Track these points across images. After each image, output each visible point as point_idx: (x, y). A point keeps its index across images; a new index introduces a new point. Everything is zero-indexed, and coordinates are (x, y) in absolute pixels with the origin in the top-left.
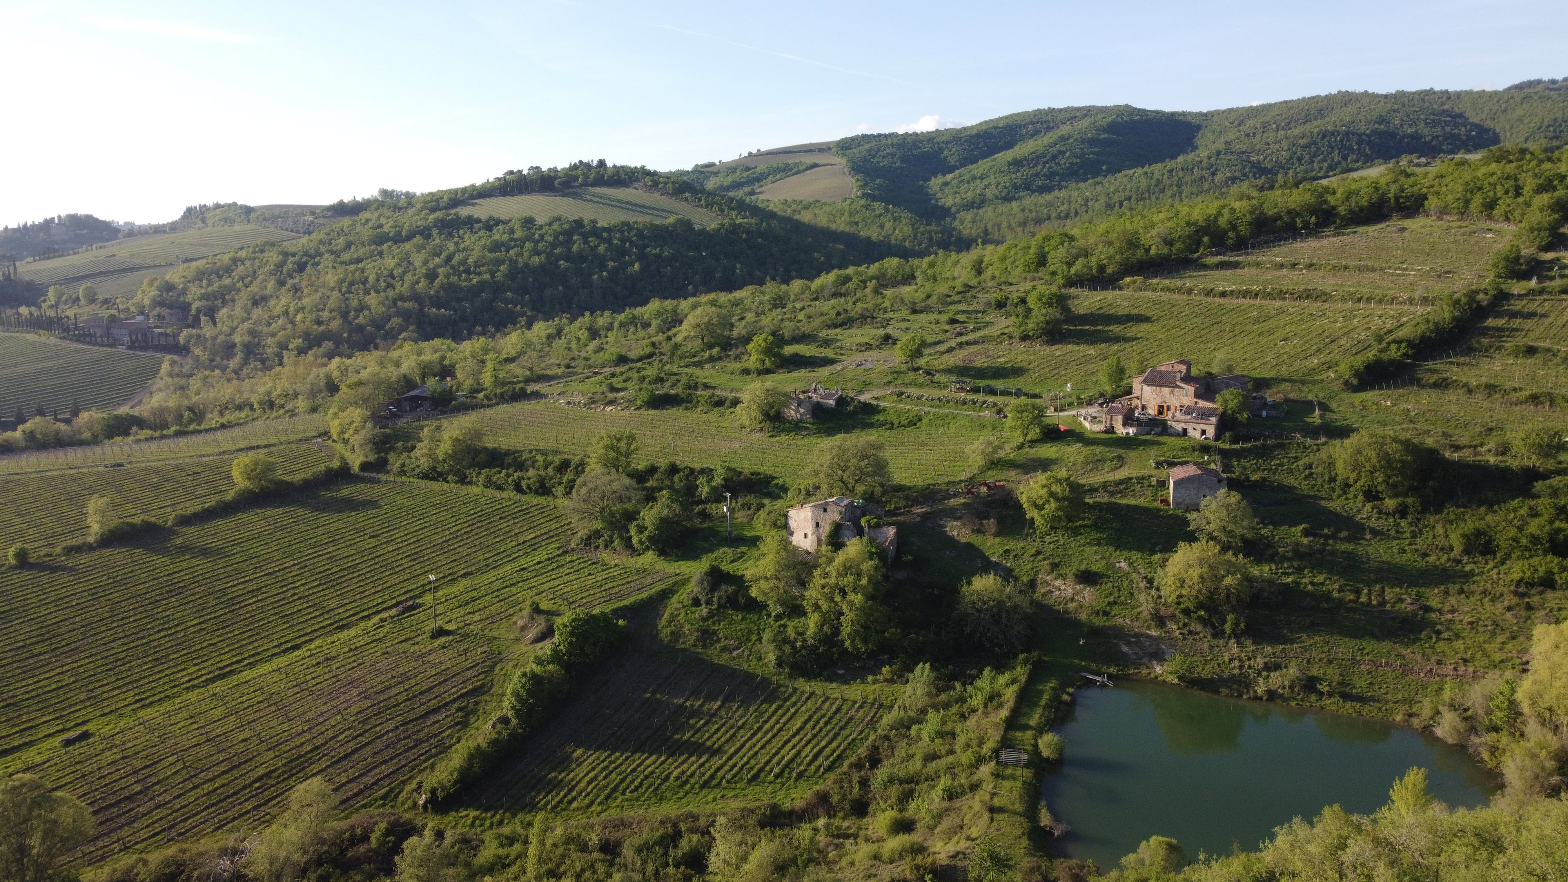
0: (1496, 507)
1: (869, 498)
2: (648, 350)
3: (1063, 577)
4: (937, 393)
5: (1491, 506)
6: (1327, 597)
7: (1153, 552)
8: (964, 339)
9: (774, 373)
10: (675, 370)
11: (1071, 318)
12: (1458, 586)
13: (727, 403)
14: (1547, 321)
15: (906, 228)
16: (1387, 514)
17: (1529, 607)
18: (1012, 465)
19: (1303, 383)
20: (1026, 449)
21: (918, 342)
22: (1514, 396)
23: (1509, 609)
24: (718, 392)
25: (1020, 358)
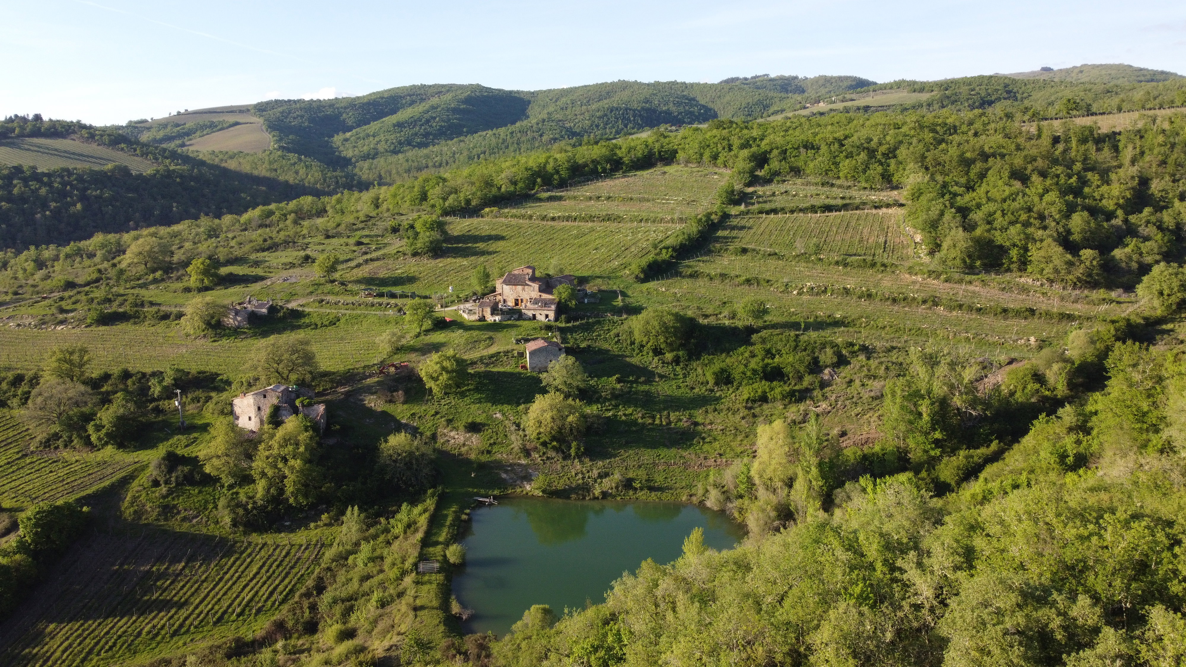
0: (731, 353)
1: (301, 383)
2: (95, 276)
3: (456, 429)
4: (350, 299)
5: (728, 351)
6: (635, 423)
7: (518, 404)
8: (368, 256)
9: (212, 289)
10: (122, 291)
11: (449, 238)
12: (713, 407)
13: (172, 317)
14: (752, 231)
15: (316, 174)
16: (668, 363)
17: (754, 416)
18: (412, 349)
19: (609, 278)
20: (422, 337)
21: (332, 260)
22: (737, 281)
23: (743, 418)
24: (163, 308)
25: (413, 269)
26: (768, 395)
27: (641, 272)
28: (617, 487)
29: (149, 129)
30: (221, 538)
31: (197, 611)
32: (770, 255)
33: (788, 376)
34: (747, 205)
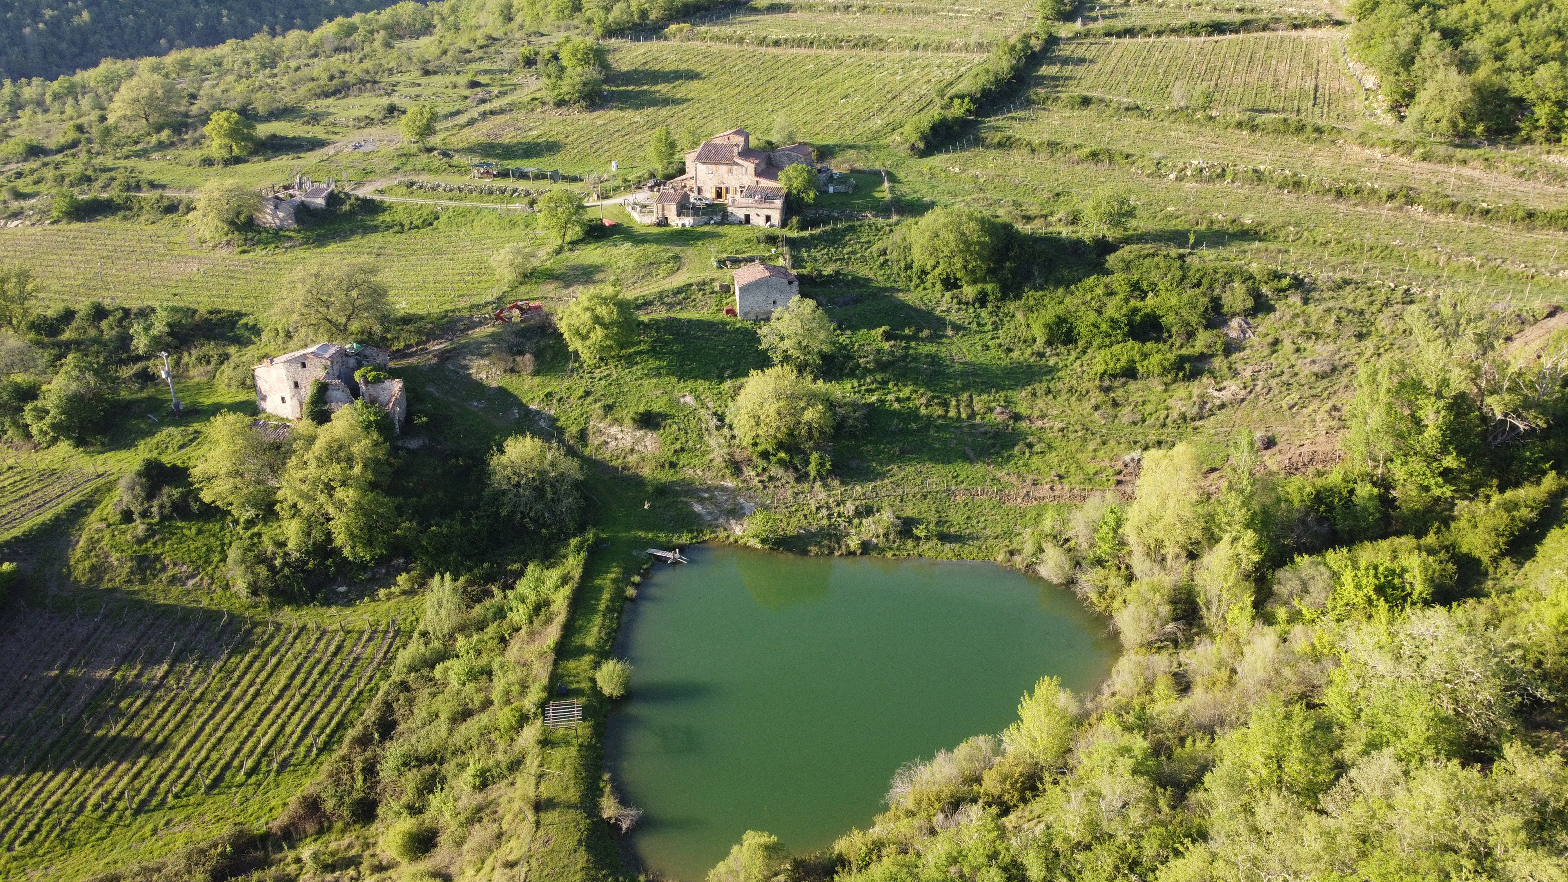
0: (1072, 287)
1: (367, 339)
2: (72, 135)
3: (618, 421)
4: (456, 180)
5: (1066, 283)
6: (913, 415)
7: (722, 380)
8: (487, 107)
9: (247, 161)
10: (109, 162)
11: (613, 77)
12: (1044, 385)
13: (181, 208)
14: (1097, 67)
16: (967, 304)
17: (1115, 404)
18: (550, 276)
19: (868, 148)
20: (566, 254)
21: (427, 115)
22: (1076, 154)
23: (1097, 408)
24: (168, 193)
25: (556, 129)
26: (1138, 366)
27: (921, 139)
28: (886, 535)
30: (232, 617)
31: (181, 764)
32: (1127, 109)
33: (1169, 331)
34: (1086, 20)
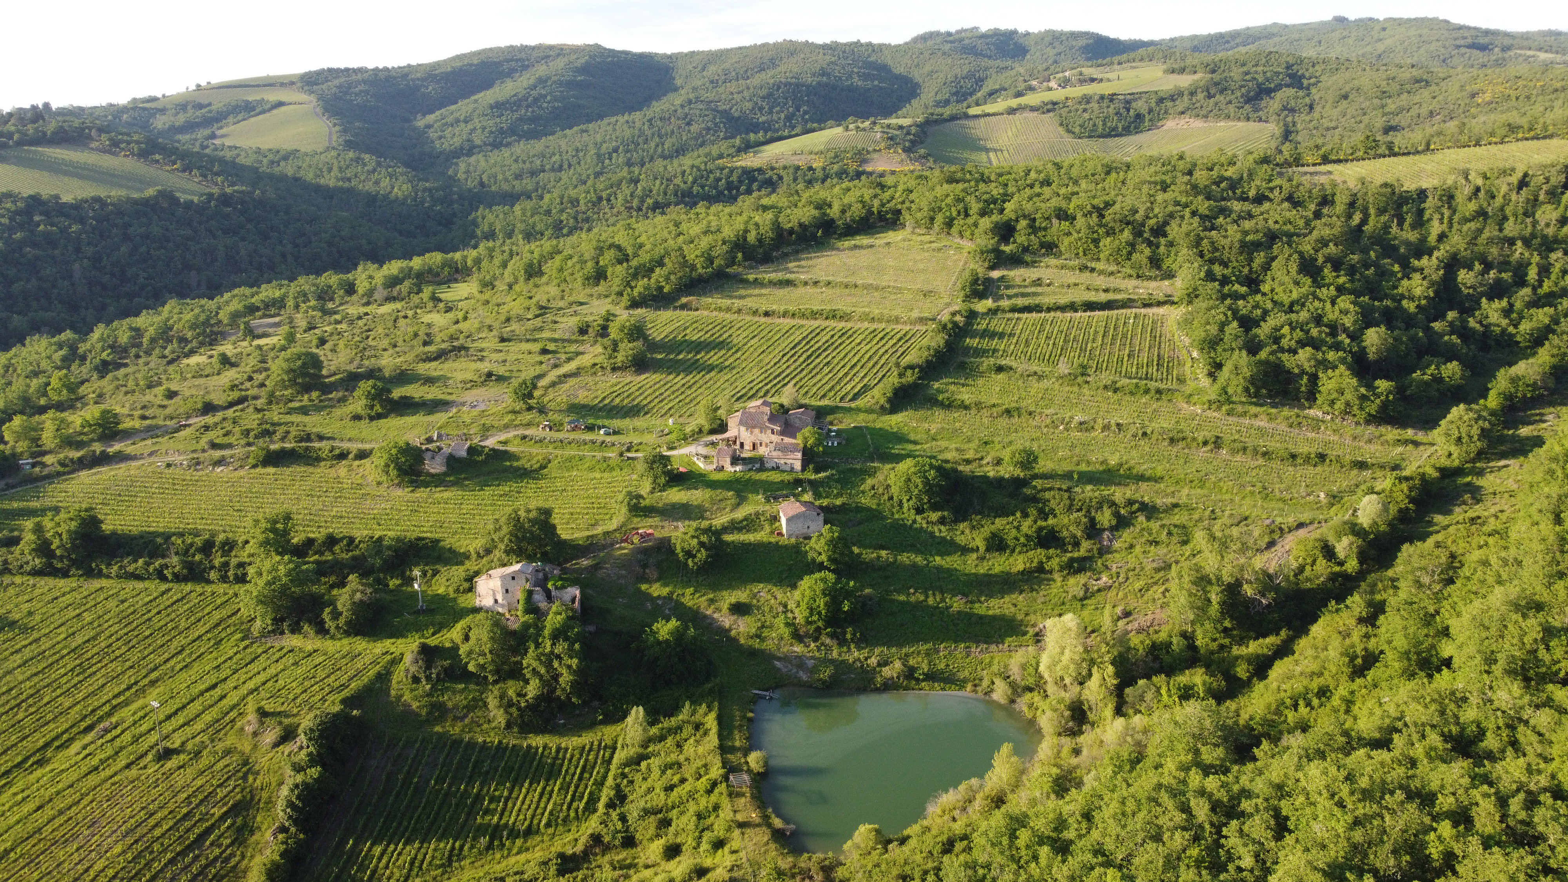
0: (1000, 512)
1: (545, 559)
2: (234, 395)
3: (719, 610)
4: (557, 435)
5: (997, 512)
7: (784, 582)
8: (560, 371)
9: (386, 417)
10: (277, 418)
13: (352, 456)
16: (932, 523)
18: (651, 510)
20: (659, 494)
22: (994, 411)
26: (1045, 565)
27: (887, 401)
28: (898, 677)
29: (163, 111)
32: (1029, 375)
33: (1063, 541)
34: (995, 298)
